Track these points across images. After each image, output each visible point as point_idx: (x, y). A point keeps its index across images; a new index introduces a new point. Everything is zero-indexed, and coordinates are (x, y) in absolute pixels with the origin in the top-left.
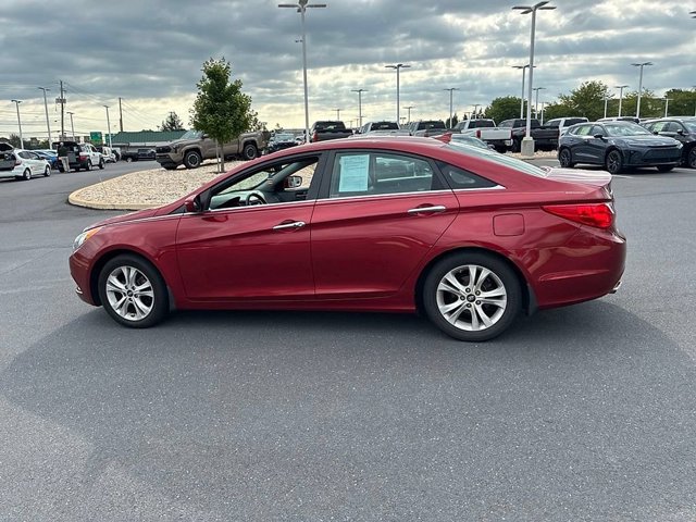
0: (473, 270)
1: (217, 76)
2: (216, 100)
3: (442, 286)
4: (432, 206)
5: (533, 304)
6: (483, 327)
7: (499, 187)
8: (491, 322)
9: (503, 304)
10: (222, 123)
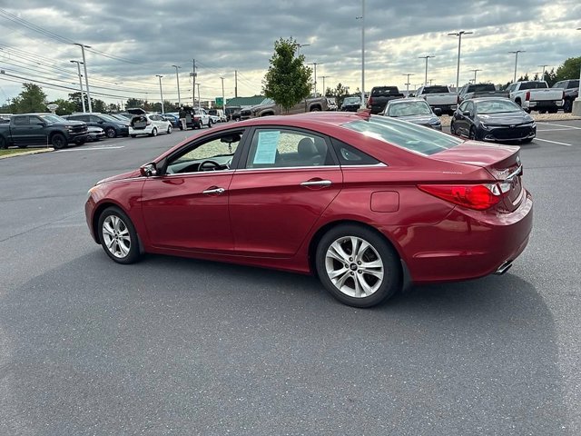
0: (354, 241)
1: (285, 52)
2: (283, 72)
3: (329, 253)
4: (321, 180)
5: (408, 279)
6: (364, 295)
7: (381, 165)
8: (371, 290)
9: (380, 275)
10: (287, 91)
